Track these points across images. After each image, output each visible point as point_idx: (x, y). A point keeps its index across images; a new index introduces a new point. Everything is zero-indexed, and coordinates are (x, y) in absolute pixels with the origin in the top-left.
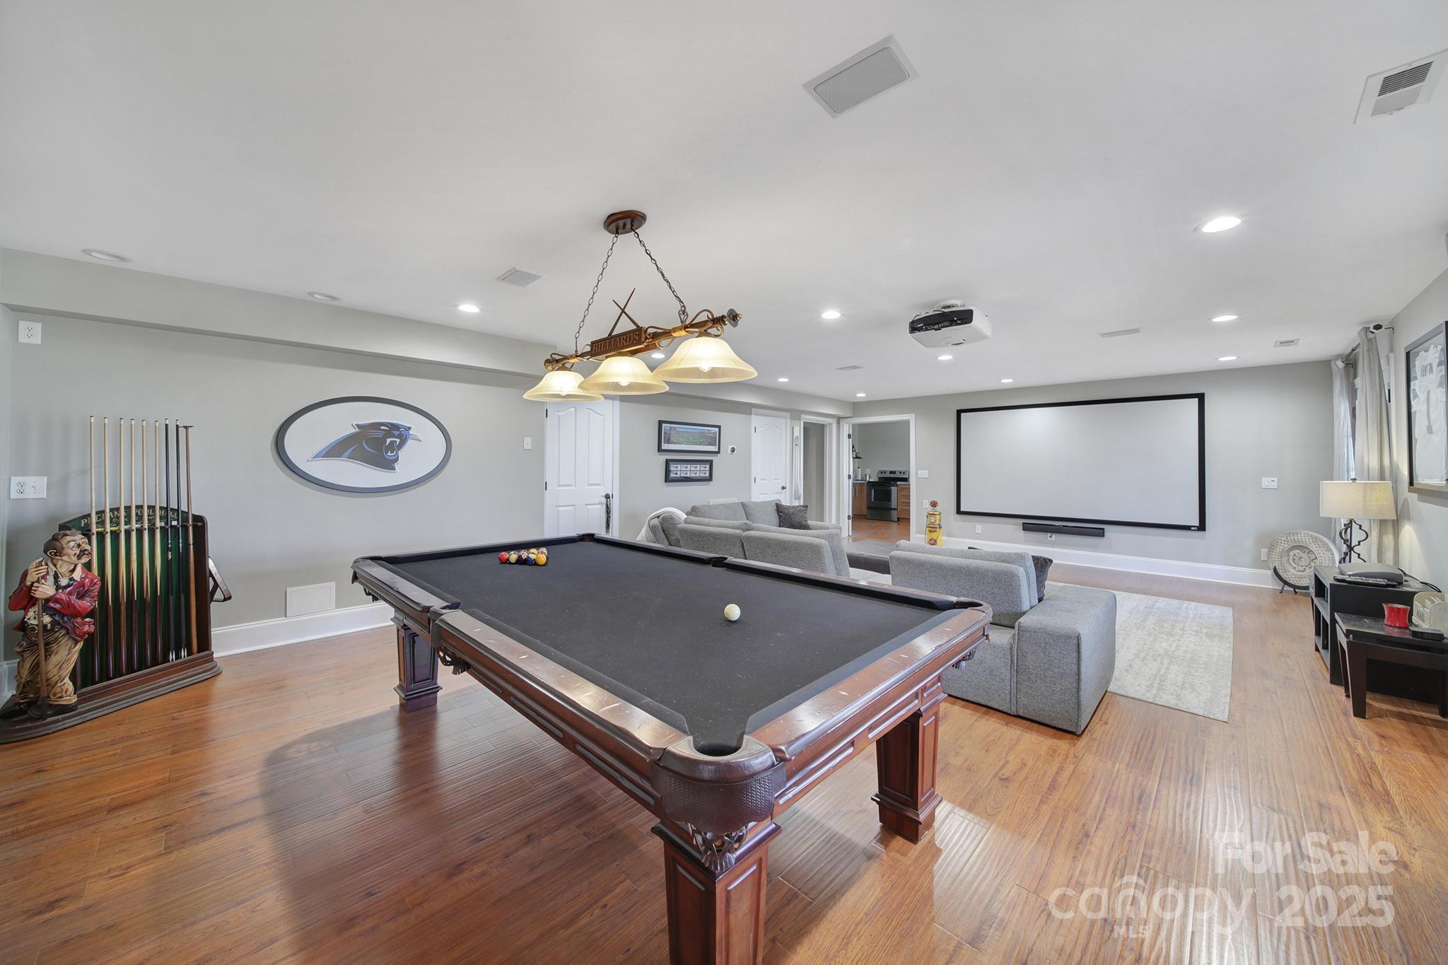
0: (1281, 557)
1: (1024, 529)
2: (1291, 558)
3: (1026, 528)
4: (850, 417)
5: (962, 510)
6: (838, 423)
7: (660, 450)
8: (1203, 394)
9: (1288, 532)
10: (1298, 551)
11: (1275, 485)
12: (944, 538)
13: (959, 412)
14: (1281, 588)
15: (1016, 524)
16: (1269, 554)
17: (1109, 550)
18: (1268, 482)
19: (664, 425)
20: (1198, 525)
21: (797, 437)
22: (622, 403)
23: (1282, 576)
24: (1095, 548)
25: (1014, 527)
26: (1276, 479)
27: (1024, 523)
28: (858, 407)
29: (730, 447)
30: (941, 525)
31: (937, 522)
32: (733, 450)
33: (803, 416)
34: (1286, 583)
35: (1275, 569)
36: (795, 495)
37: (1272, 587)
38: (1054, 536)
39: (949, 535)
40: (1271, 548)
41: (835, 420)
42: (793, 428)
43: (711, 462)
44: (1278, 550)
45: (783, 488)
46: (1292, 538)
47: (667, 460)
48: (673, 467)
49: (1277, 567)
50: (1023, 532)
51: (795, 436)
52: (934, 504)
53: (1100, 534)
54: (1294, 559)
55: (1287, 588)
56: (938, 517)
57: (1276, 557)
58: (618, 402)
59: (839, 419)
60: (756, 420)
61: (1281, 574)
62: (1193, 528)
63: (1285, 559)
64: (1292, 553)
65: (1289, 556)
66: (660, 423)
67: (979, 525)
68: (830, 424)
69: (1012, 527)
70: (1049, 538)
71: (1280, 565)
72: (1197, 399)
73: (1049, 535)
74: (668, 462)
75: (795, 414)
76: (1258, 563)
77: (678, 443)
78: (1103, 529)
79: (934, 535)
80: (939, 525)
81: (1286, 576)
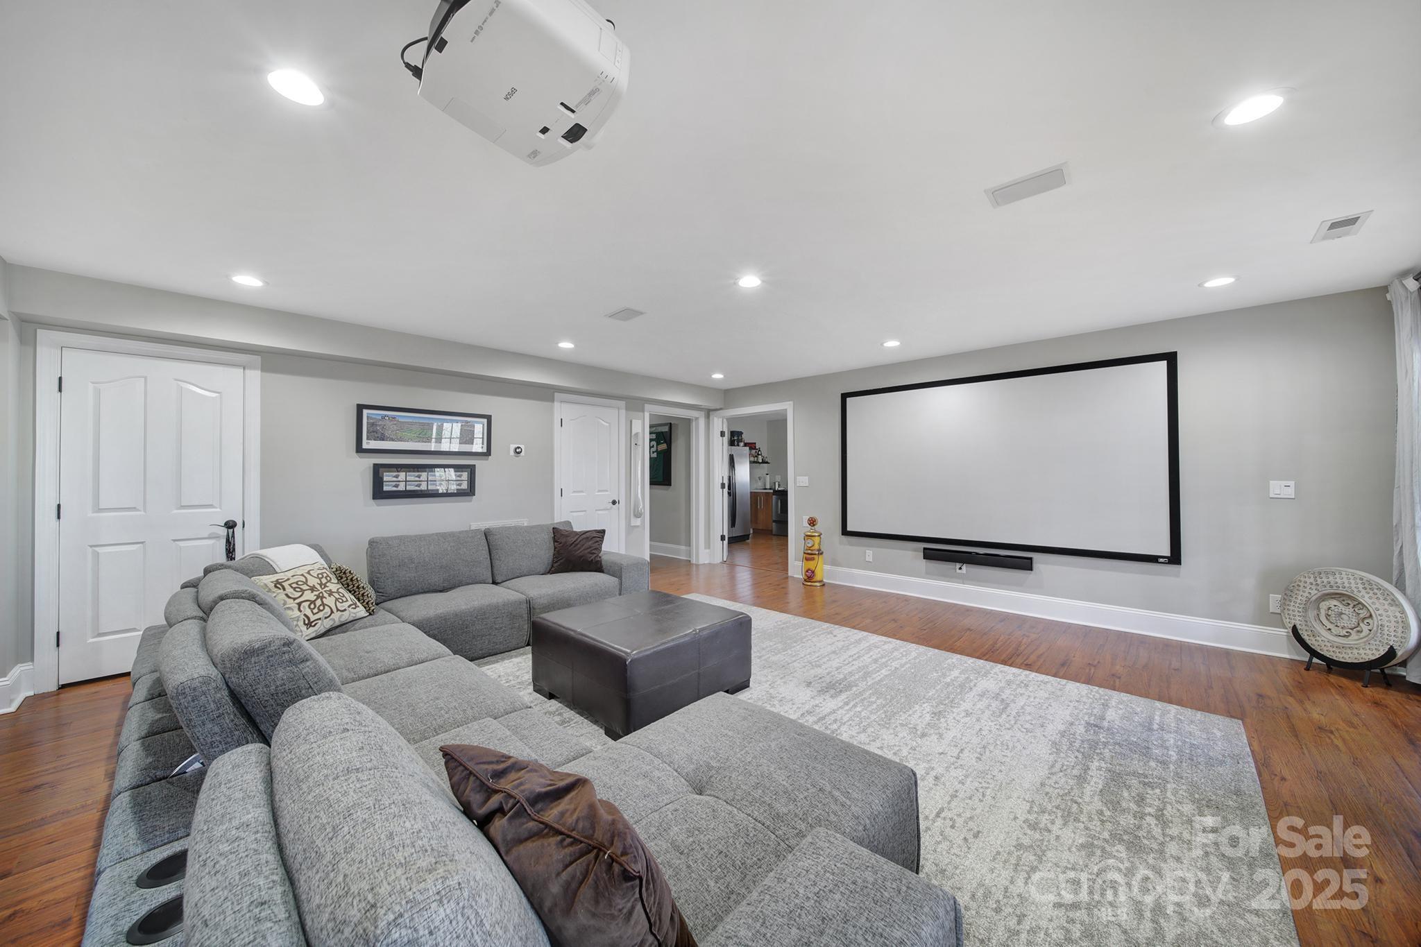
0: (1305, 610)
1: (925, 557)
2: (1323, 612)
3: (929, 555)
4: (721, 409)
5: (849, 529)
6: (708, 417)
7: (360, 449)
8: (1175, 354)
9: (1317, 570)
10: (1335, 602)
11: (1290, 493)
12: (827, 567)
13: (844, 397)
14: (1307, 659)
15: (915, 550)
16: (1284, 603)
17: (1039, 589)
18: (1280, 488)
19: (365, 412)
20: (1169, 555)
21: (637, 434)
22: (264, 374)
23: (1309, 642)
24: (1020, 586)
25: (912, 554)
26: (1292, 483)
27: (925, 549)
28: (729, 396)
29: (513, 447)
30: (822, 550)
31: (816, 547)
32: (517, 452)
33: (647, 406)
34: (1314, 653)
35: (1295, 630)
36: (634, 512)
37: (1287, 656)
38: (964, 567)
39: (834, 563)
40: (1288, 593)
41: (703, 413)
42: (631, 422)
43: (472, 470)
44: (1301, 597)
45: (614, 502)
46: (1325, 580)
47: (375, 465)
48: (388, 477)
49: (1299, 627)
50: (925, 560)
51: (634, 432)
52: (812, 522)
53: (1027, 565)
54: (1328, 616)
55: (1315, 660)
56: (817, 539)
57: (1297, 609)
58: (258, 373)
59: (709, 413)
60: (562, 410)
61: (1305, 637)
62: (1161, 560)
63: (1312, 614)
64: (1324, 605)
65: (1319, 609)
66: (360, 408)
67: (870, 551)
68: (697, 419)
69: (910, 553)
70: (958, 571)
71: (1304, 623)
72: (1166, 362)
73: (958, 565)
74: (378, 470)
75: (635, 404)
76: (1264, 617)
77: (401, 440)
78: (1031, 559)
79: (811, 565)
80: (819, 550)
81: (1314, 642)
